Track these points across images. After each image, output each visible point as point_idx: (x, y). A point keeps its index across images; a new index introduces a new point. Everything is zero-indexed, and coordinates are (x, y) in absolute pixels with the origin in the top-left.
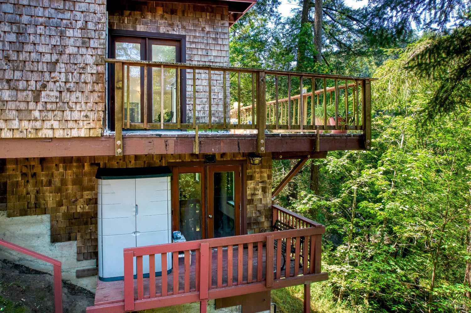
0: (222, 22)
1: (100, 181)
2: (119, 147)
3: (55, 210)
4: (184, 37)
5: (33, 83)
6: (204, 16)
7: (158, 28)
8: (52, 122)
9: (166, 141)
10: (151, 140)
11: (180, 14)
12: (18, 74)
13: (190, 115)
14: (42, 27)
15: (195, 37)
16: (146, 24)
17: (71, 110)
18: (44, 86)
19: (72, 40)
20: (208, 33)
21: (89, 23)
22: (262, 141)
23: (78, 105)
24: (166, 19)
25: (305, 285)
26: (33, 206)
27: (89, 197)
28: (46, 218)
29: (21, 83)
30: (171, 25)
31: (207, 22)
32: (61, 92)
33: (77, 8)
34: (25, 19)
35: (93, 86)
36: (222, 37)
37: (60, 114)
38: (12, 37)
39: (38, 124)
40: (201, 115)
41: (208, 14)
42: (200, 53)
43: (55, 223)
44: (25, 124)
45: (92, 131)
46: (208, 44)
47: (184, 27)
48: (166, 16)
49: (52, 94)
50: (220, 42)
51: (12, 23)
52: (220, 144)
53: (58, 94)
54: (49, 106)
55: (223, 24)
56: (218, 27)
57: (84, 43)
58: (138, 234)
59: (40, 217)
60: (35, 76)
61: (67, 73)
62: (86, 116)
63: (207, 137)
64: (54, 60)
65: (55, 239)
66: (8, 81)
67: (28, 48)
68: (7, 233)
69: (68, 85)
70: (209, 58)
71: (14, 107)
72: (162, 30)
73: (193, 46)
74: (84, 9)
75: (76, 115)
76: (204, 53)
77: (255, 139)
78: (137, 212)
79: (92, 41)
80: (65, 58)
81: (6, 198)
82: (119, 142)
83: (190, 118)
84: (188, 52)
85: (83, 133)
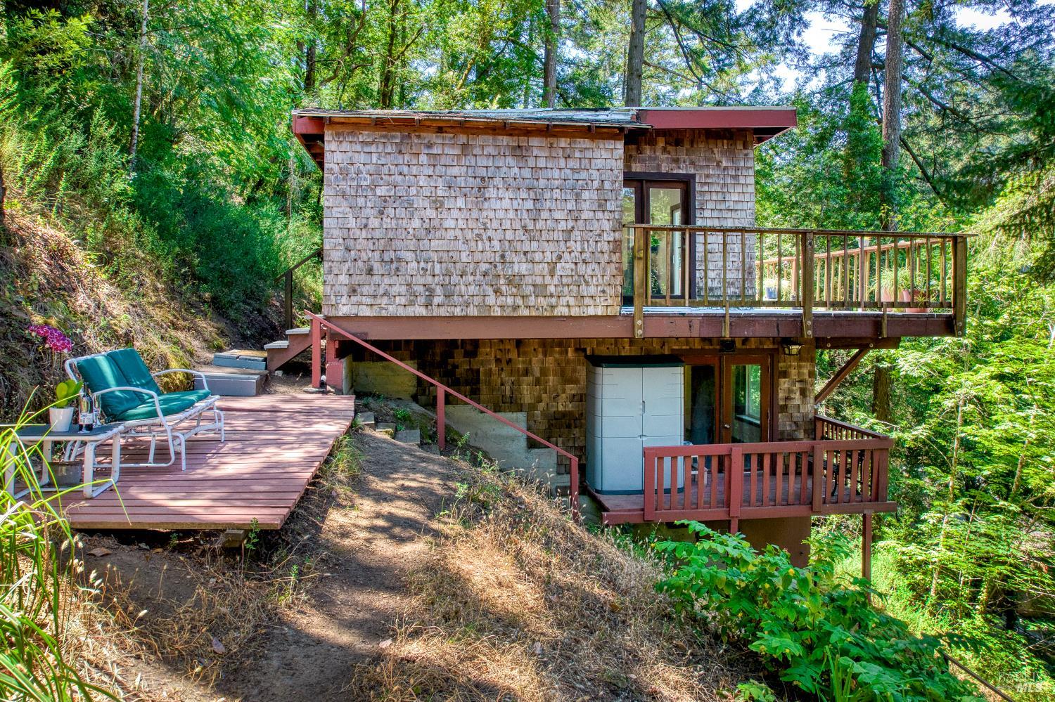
0: (746, 152)
1: (599, 370)
2: (640, 328)
3: (532, 407)
4: (693, 176)
5: (548, 254)
6: (720, 144)
7: (659, 166)
8: (568, 298)
9: (690, 322)
10: (671, 320)
11: (687, 145)
12: (535, 244)
13: (701, 285)
14: (558, 191)
15: (708, 176)
16: (644, 161)
17: (587, 284)
18: (560, 258)
19: (588, 203)
20: (725, 168)
21: (606, 182)
22: (809, 324)
23: (595, 279)
24: (669, 153)
25: (864, 515)
26: (508, 400)
27: (573, 392)
28: (522, 416)
29: (537, 254)
30: (676, 161)
31: (724, 153)
32: (576, 264)
33: (593, 167)
34: (542, 183)
35: (610, 256)
36: (745, 173)
37: (575, 288)
38: (530, 205)
39: (554, 301)
40: (716, 284)
41: (725, 141)
42: (714, 198)
43: (532, 423)
44: (541, 299)
45: (609, 309)
46: (725, 185)
47: (692, 163)
48: (669, 148)
49: (567, 266)
50: (742, 181)
51: (529, 189)
52: (754, 326)
53: (573, 266)
54: (565, 280)
55: (746, 155)
56: (739, 160)
57: (600, 206)
58: (644, 439)
59: (515, 415)
60: (552, 247)
61: (582, 241)
62: (603, 291)
63: (738, 316)
64: (569, 228)
65: (532, 444)
66: (525, 253)
67: (545, 215)
68: (479, 432)
69: (584, 255)
70: (727, 204)
71: (530, 282)
72: (664, 169)
73: (706, 188)
74: (599, 166)
75: (592, 290)
76: (720, 197)
77: (798, 320)
78: (644, 407)
79: (608, 203)
80: (581, 223)
81: (479, 389)
82: (640, 322)
83: (701, 289)
84: (698, 197)
85: (600, 312)
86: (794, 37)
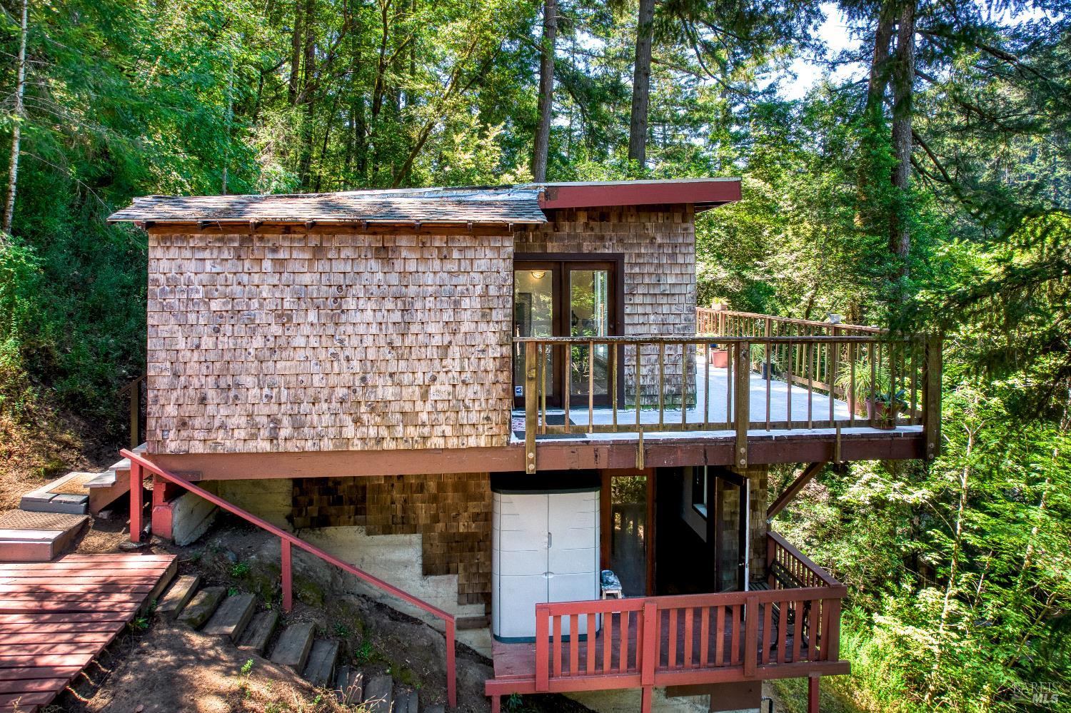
0: (685, 225)
1: (497, 496)
2: (531, 461)
3: (428, 529)
4: (622, 256)
5: (420, 375)
6: (654, 218)
7: (580, 246)
8: (444, 427)
9: (596, 451)
10: (573, 449)
11: (614, 220)
12: (402, 364)
13: (630, 383)
14: (432, 299)
15: (639, 255)
16: (562, 239)
17: (468, 409)
18: (434, 379)
19: (469, 312)
20: (660, 246)
21: (491, 287)
22: (743, 450)
23: (477, 404)
24: (592, 229)
25: (810, 679)
26: (399, 520)
27: (476, 510)
28: (416, 538)
29: (406, 375)
30: (602, 238)
31: (658, 228)
32: (454, 386)
33: (475, 268)
34: (412, 290)
35: (496, 376)
36: (684, 250)
37: (453, 415)
38: (397, 316)
39: (426, 431)
40: (648, 382)
41: (660, 214)
42: (647, 281)
43: (428, 546)
44: (411, 430)
45: (495, 439)
46: (659, 265)
47: (621, 241)
48: (592, 223)
49: (443, 388)
50: (680, 260)
51: (396, 298)
52: (676, 453)
53: (451, 388)
54: (440, 406)
55: (686, 229)
56: (676, 236)
57: (484, 315)
58: (551, 576)
59: (407, 537)
60: (423, 367)
61: (462, 358)
62: (488, 418)
63: (655, 442)
64: (446, 343)
65: (428, 571)
66: (391, 375)
67: (415, 328)
68: (366, 557)
69: (463, 376)
70: (662, 288)
71: (397, 409)
72: (587, 248)
73: (637, 270)
74: (483, 268)
75: (474, 417)
76: (654, 280)
77: (731, 444)
78: (549, 543)
79: (494, 312)
80: (460, 337)
81: (365, 508)
82: (531, 455)
83: (630, 387)
84: (627, 281)
85: (483, 442)
86: (810, 30)
